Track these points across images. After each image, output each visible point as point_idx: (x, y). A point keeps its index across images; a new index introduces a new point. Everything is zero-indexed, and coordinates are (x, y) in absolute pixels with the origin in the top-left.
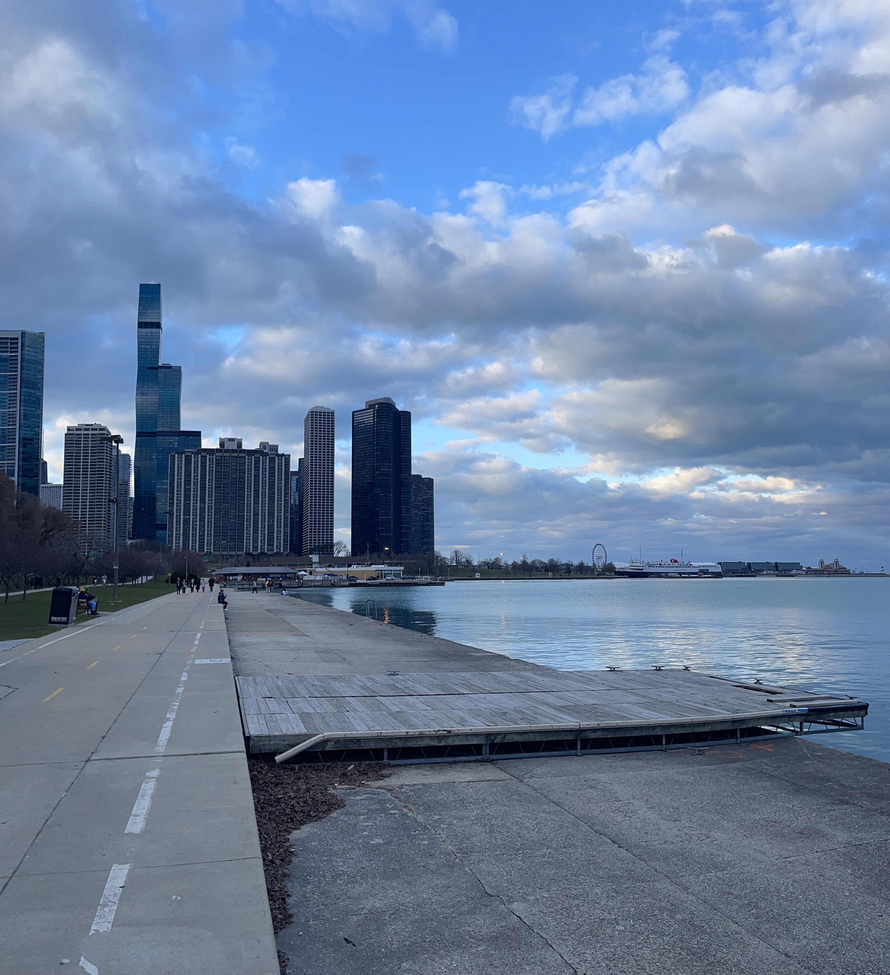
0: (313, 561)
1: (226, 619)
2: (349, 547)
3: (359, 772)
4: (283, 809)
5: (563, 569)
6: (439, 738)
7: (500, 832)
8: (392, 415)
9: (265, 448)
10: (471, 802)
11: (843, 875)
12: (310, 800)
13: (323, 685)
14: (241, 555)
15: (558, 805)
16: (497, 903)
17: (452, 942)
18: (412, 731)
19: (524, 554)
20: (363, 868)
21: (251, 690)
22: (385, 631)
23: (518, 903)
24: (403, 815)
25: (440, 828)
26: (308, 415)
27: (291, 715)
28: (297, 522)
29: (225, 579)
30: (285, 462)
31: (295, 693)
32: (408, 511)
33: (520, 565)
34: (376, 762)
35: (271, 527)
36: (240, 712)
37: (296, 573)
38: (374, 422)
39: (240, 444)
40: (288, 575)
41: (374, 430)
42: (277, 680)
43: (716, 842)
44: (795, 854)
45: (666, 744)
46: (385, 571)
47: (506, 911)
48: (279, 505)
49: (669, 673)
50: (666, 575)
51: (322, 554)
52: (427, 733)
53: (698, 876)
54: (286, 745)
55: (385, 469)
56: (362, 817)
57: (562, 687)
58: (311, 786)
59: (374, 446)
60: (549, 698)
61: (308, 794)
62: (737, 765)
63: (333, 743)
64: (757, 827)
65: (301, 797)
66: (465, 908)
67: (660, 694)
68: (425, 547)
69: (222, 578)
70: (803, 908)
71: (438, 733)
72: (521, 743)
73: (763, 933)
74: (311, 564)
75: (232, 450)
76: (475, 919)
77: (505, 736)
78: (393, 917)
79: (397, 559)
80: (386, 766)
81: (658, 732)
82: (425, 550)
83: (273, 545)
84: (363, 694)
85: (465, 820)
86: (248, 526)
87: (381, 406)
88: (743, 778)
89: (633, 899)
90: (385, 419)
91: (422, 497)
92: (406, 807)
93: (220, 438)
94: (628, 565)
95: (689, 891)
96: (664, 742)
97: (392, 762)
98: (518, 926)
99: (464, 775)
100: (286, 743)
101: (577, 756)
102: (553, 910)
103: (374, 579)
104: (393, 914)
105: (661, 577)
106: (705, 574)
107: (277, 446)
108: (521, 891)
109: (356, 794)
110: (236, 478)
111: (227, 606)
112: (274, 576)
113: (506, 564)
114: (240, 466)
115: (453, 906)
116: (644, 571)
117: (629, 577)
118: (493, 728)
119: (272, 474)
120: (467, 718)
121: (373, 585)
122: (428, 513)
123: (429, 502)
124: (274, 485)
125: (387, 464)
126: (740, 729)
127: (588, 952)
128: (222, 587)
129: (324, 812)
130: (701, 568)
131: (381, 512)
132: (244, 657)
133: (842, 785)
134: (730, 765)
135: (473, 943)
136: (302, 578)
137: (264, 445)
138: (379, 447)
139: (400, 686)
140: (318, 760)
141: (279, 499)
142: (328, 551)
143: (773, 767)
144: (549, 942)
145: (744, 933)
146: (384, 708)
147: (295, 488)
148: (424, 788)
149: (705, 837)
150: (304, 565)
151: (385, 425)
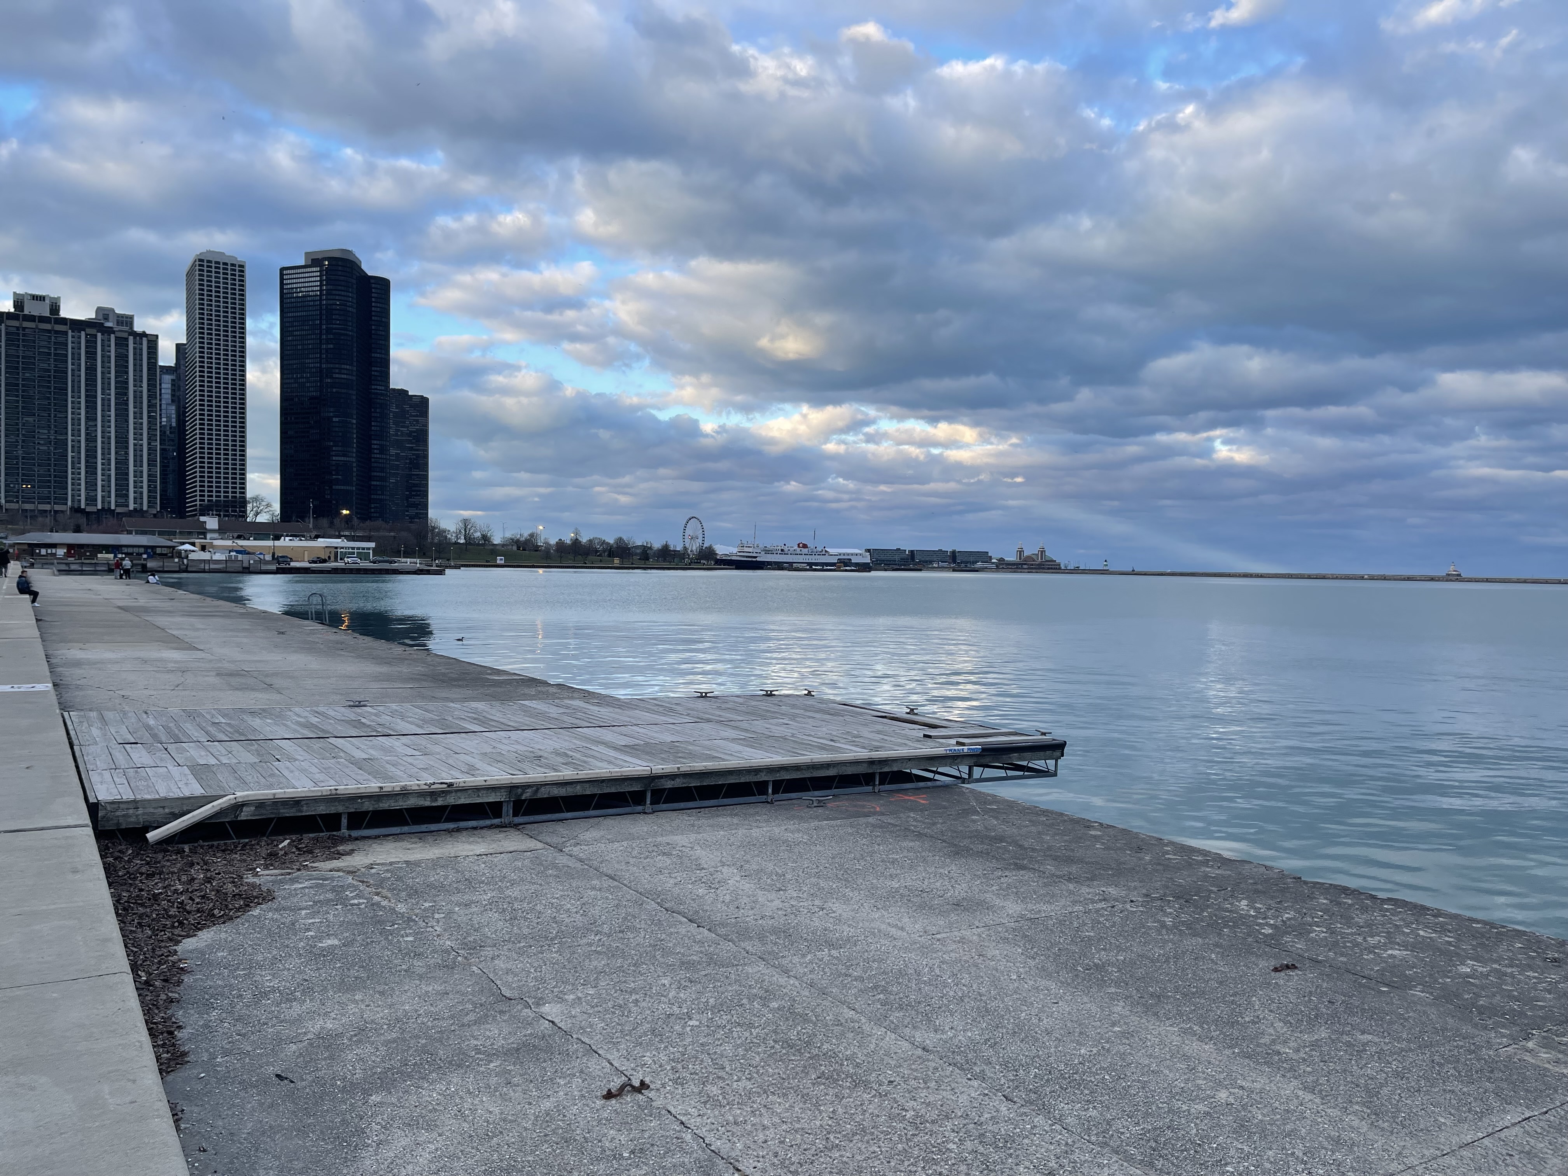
0: (208, 527)
1: (37, 620)
2: (276, 507)
3: (298, 849)
4: (165, 910)
5: (636, 554)
6: (433, 794)
7: (526, 919)
8: (355, 281)
9: (106, 318)
10: (483, 882)
11: (1010, 954)
12: (213, 893)
13: (232, 722)
14: (62, 511)
15: (614, 879)
16: (519, 1007)
17: (450, 1063)
18: (388, 786)
19: (576, 529)
20: (307, 980)
21: (95, 732)
22: (342, 643)
23: (552, 1005)
24: (373, 905)
25: (433, 918)
26: (194, 265)
27: (175, 771)
28: (174, 458)
29: (30, 552)
30: (149, 348)
31: (180, 735)
32: (383, 450)
33: (569, 546)
34: (329, 833)
35: (122, 464)
36: (77, 767)
37: (174, 547)
38: (321, 291)
39: (55, 308)
40: (158, 551)
41: (321, 305)
42: (145, 716)
43: (833, 915)
44: (946, 930)
45: (773, 793)
46: (342, 548)
47: (533, 1015)
48: (138, 427)
49: (784, 699)
50: (790, 567)
51: (225, 516)
52: (413, 788)
53: (804, 956)
54: (168, 814)
55: (343, 376)
56: (304, 912)
57: (628, 719)
58: (213, 874)
59: (321, 334)
60: (608, 735)
61: (209, 886)
62: (871, 820)
63: (253, 808)
64: (894, 897)
65: (196, 890)
66: (472, 1017)
67: (768, 726)
68: (412, 511)
69: (24, 550)
70: (952, 993)
71: (432, 787)
72: (562, 798)
73: (893, 1023)
74: (203, 532)
75: (39, 317)
76: (486, 1030)
77: (538, 789)
78: (355, 1039)
79: (364, 529)
80: (343, 840)
81: (763, 777)
82: (412, 518)
83: (127, 496)
84: (304, 734)
85: (473, 906)
86: (76, 460)
87: (334, 263)
88: (878, 836)
89: (714, 987)
90: (343, 288)
91: (408, 427)
92: (377, 894)
93: (15, 293)
94: (735, 550)
95: (791, 973)
96: (770, 791)
97: (355, 833)
98: (550, 1032)
99: (472, 847)
100: (167, 811)
101: (645, 813)
102: (600, 1009)
103: (324, 561)
104: (355, 1035)
105: (782, 569)
106: (846, 565)
107: (131, 318)
108: (555, 990)
109: (293, 881)
110: (49, 371)
111: (38, 599)
112: (130, 550)
113: (546, 543)
114: (56, 349)
115: (452, 1017)
116: (758, 559)
117: (736, 569)
118: (520, 778)
119: (122, 369)
120: (479, 764)
121: (321, 572)
122: (418, 456)
123: (421, 437)
124: (127, 388)
125: (345, 367)
126: (880, 773)
127: (648, 1054)
128: (26, 567)
129: (238, 910)
130: (842, 557)
131: (334, 448)
132: (78, 682)
133: (1020, 846)
134: (862, 820)
135: (481, 1060)
136: (187, 557)
137: (104, 313)
138: (332, 336)
139: (368, 723)
140: (227, 836)
141: (138, 415)
142: (236, 511)
143: (924, 823)
144: (594, 1047)
145: (864, 1020)
146: (342, 754)
147: (169, 396)
148: (408, 866)
149: (817, 910)
150: (190, 533)
151: (343, 298)
